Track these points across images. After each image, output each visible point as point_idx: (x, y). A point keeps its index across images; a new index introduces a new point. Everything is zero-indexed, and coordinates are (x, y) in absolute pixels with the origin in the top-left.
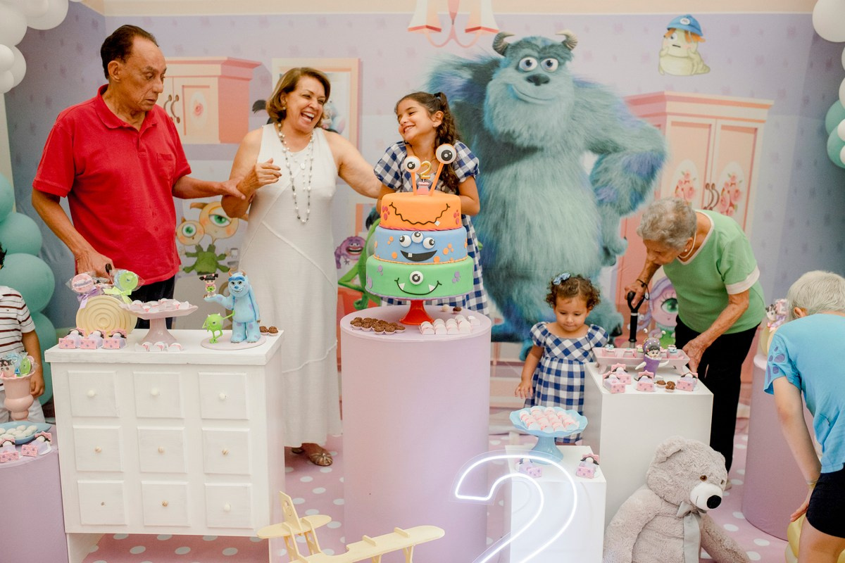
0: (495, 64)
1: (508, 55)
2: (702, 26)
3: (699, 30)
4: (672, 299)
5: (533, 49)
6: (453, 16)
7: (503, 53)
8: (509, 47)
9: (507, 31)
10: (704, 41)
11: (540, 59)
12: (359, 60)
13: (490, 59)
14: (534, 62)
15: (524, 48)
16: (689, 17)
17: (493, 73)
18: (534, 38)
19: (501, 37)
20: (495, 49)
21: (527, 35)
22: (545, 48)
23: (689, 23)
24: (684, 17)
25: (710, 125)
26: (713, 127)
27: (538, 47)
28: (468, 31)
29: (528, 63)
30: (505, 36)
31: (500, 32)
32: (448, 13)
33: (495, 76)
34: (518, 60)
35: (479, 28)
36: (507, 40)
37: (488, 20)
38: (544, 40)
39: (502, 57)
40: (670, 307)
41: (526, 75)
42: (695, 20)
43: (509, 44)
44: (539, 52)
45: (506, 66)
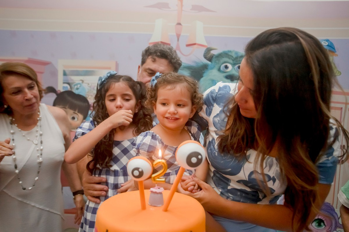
0: (205, 67)
1: (213, 62)
2: (336, 46)
3: (334, 49)
4: (318, 219)
5: (229, 58)
6: (178, 36)
7: (210, 60)
8: (214, 57)
9: (213, 46)
10: (337, 55)
11: (234, 65)
12: (116, 62)
13: (202, 64)
14: (230, 67)
15: (223, 57)
16: (327, 40)
17: (204, 73)
18: (230, 51)
19: (209, 50)
20: (205, 58)
21: (226, 49)
22: (237, 58)
23: (327, 44)
24: (325, 40)
25: (342, 108)
26: (343, 110)
27: (233, 57)
28: (188, 45)
29: (226, 67)
30: (211, 49)
31: (208, 47)
32: (175, 34)
33: (205, 75)
34: (219, 65)
35: (195, 44)
36: (213, 52)
37: (201, 39)
38: (236, 53)
39: (209, 63)
40: (317, 224)
41: (225, 74)
42: (331, 43)
43: (214, 55)
44: (233, 60)
45: (212, 69)
